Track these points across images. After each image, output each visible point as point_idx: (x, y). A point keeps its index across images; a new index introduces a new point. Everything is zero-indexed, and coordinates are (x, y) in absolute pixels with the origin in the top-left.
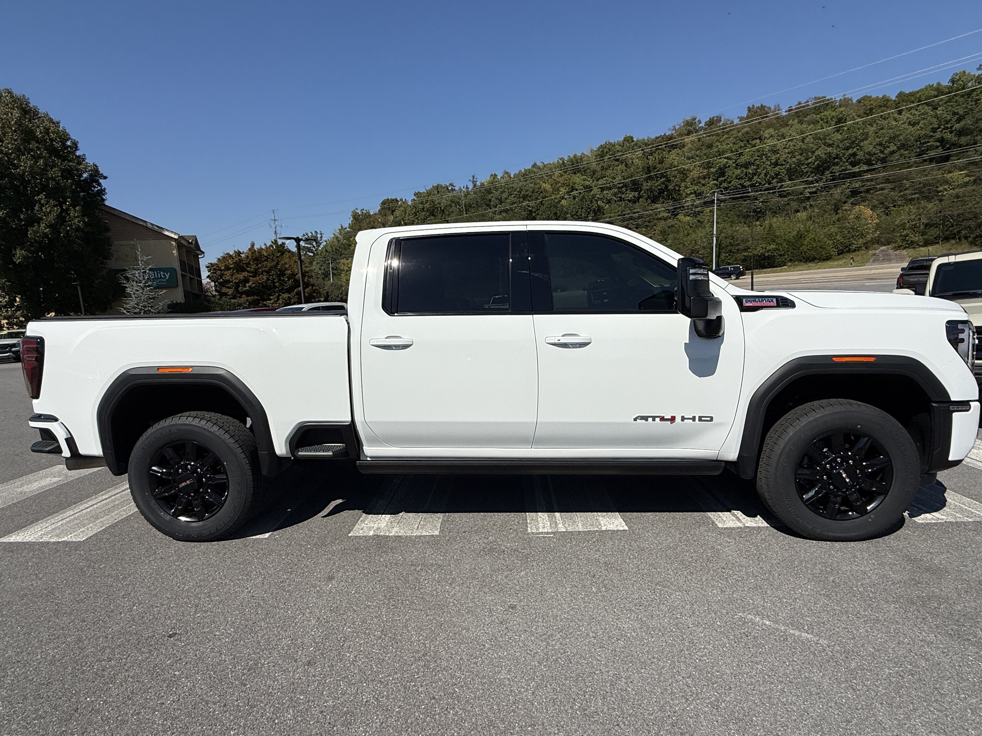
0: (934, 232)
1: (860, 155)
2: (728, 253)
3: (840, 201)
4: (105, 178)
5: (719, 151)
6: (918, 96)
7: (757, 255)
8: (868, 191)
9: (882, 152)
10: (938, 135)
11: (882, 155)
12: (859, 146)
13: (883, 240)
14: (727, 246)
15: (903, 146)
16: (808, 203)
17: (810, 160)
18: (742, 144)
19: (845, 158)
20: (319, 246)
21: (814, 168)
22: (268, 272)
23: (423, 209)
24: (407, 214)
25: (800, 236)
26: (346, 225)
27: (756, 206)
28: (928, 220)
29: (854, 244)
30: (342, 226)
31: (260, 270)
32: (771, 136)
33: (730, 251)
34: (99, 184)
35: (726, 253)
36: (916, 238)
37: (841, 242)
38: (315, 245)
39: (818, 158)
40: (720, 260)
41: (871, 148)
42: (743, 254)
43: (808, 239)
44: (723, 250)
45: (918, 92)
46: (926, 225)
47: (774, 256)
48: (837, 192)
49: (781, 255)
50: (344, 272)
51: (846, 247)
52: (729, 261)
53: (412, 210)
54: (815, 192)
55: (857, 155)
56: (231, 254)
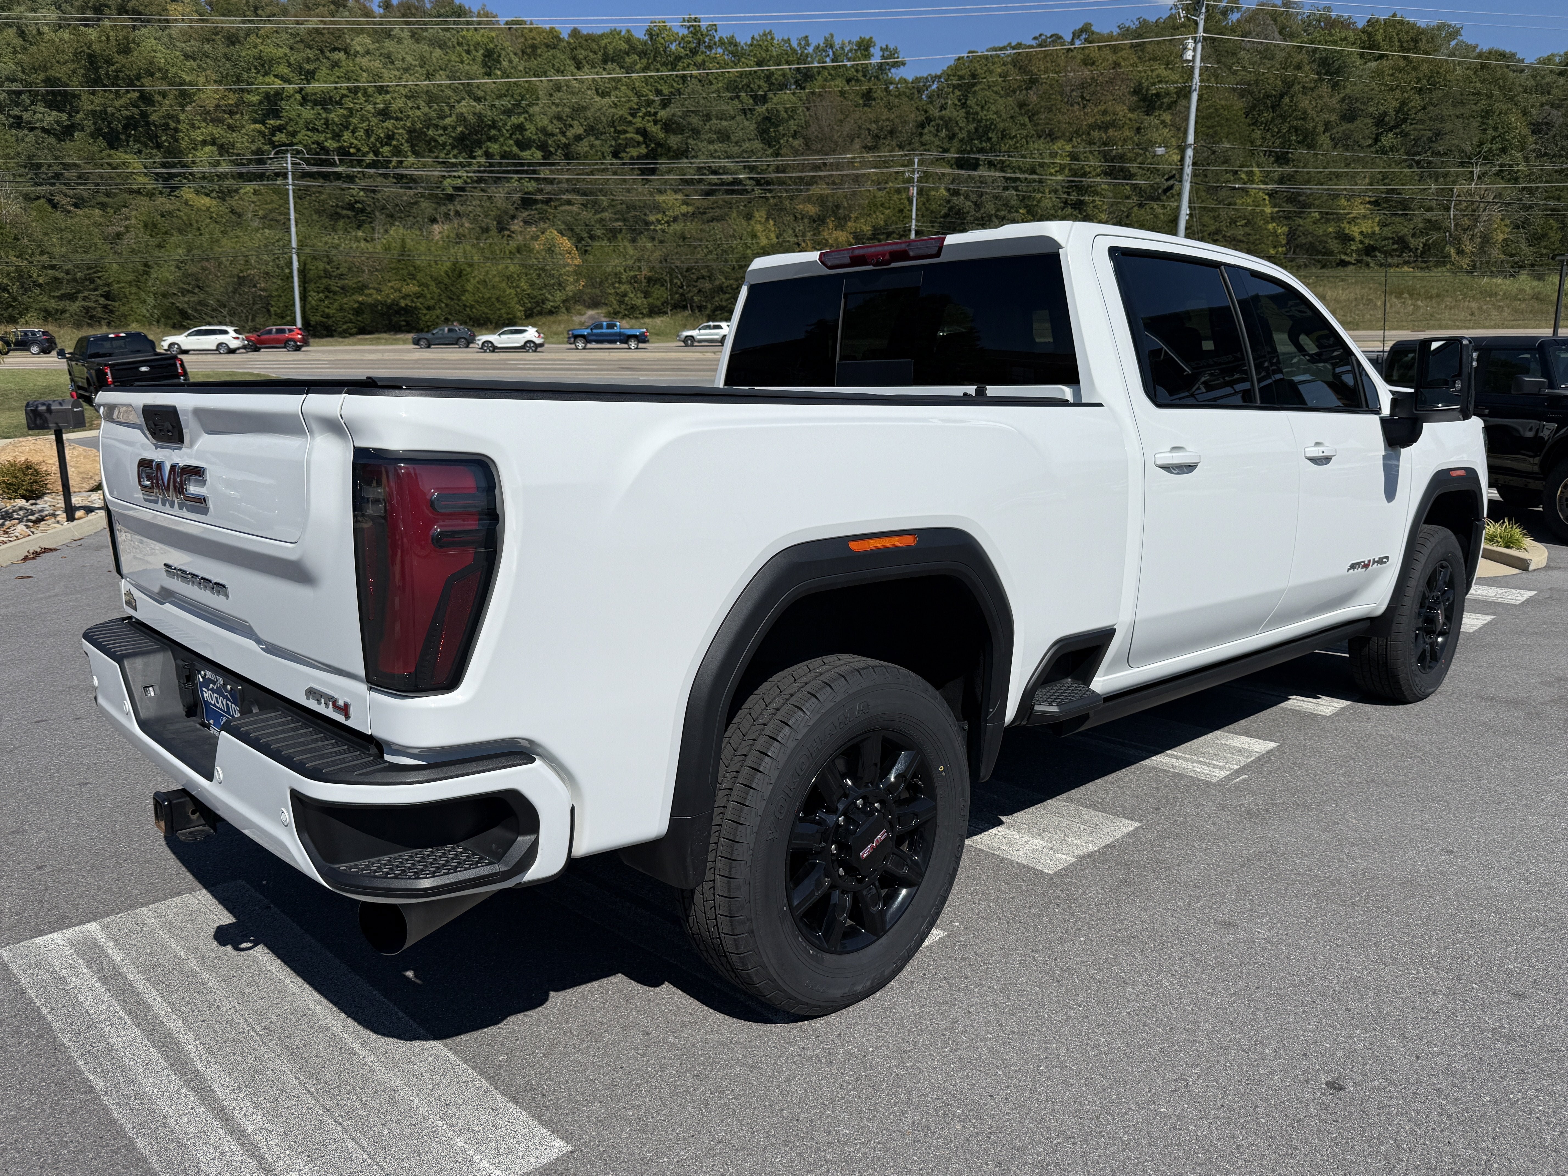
0: (660, 294)
1: (530, 131)
2: (323, 292)
3: (506, 213)
5: (260, 58)
6: (603, 43)
7: (383, 304)
8: (547, 202)
9: (563, 133)
10: (638, 122)
11: (564, 140)
12: (527, 112)
13: (586, 297)
14: (320, 277)
15: (591, 130)
16: (451, 207)
17: (448, 121)
18: (310, 54)
19: (507, 130)
21: (454, 138)
25: (458, 273)
27: (352, 196)
28: (651, 271)
29: (548, 300)
32: (368, 52)
33: (327, 289)
35: (318, 293)
36: (638, 300)
37: (528, 294)
39: (462, 119)
40: (308, 306)
41: (546, 122)
42: (354, 297)
43: (473, 282)
44: (313, 286)
45: (602, 36)
46: (649, 280)
47: (416, 308)
48: (499, 193)
49: (429, 308)
51: (537, 304)
52: (327, 310)
54: (462, 189)
55: (526, 130)
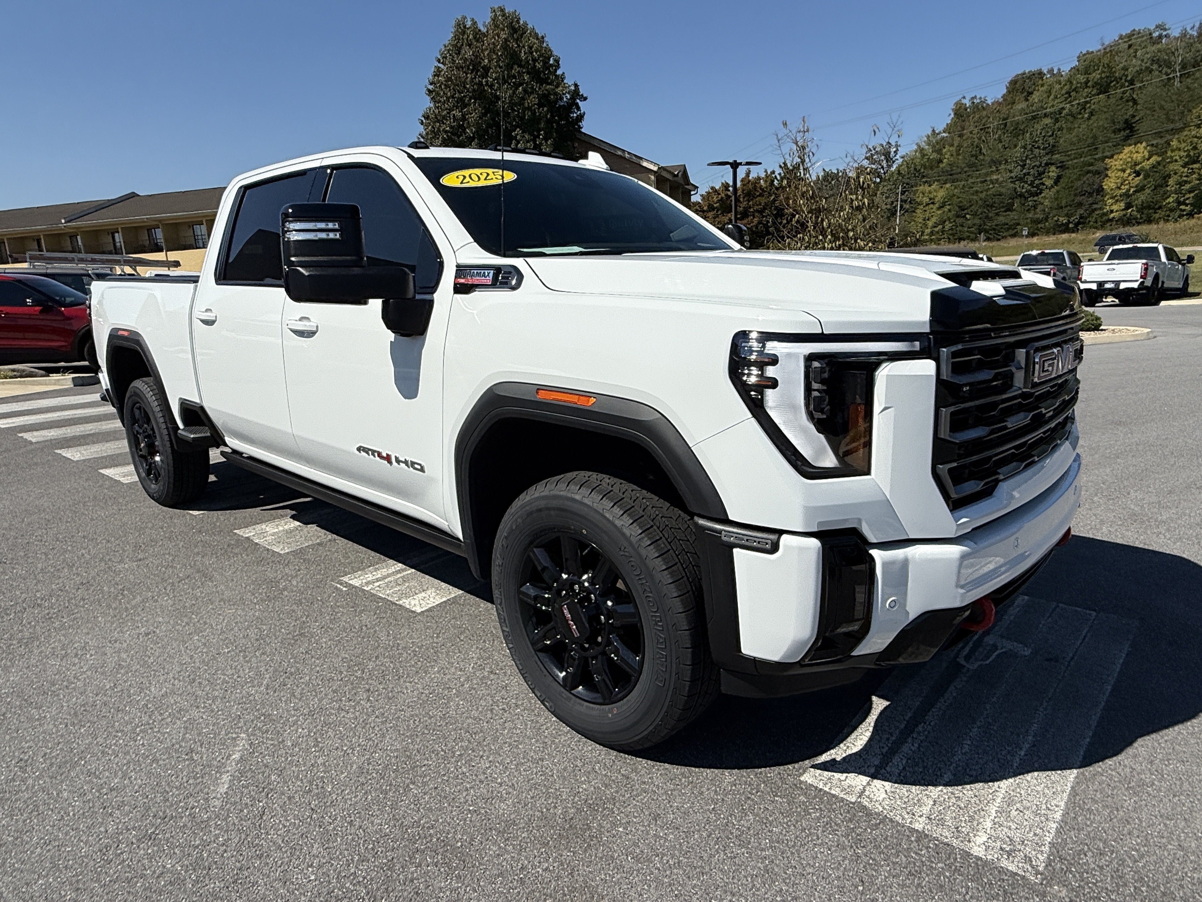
4: (585, 99)
20: (889, 166)
22: (761, 212)
23: (1087, 83)
24: (1052, 97)
26: (940, 127)
30: (933, 131)
31: (752, 210)
34: (578, 108)
38: (885, 166)
50: (922, 207)
53: (1062, 88)
56: (717, 188)
